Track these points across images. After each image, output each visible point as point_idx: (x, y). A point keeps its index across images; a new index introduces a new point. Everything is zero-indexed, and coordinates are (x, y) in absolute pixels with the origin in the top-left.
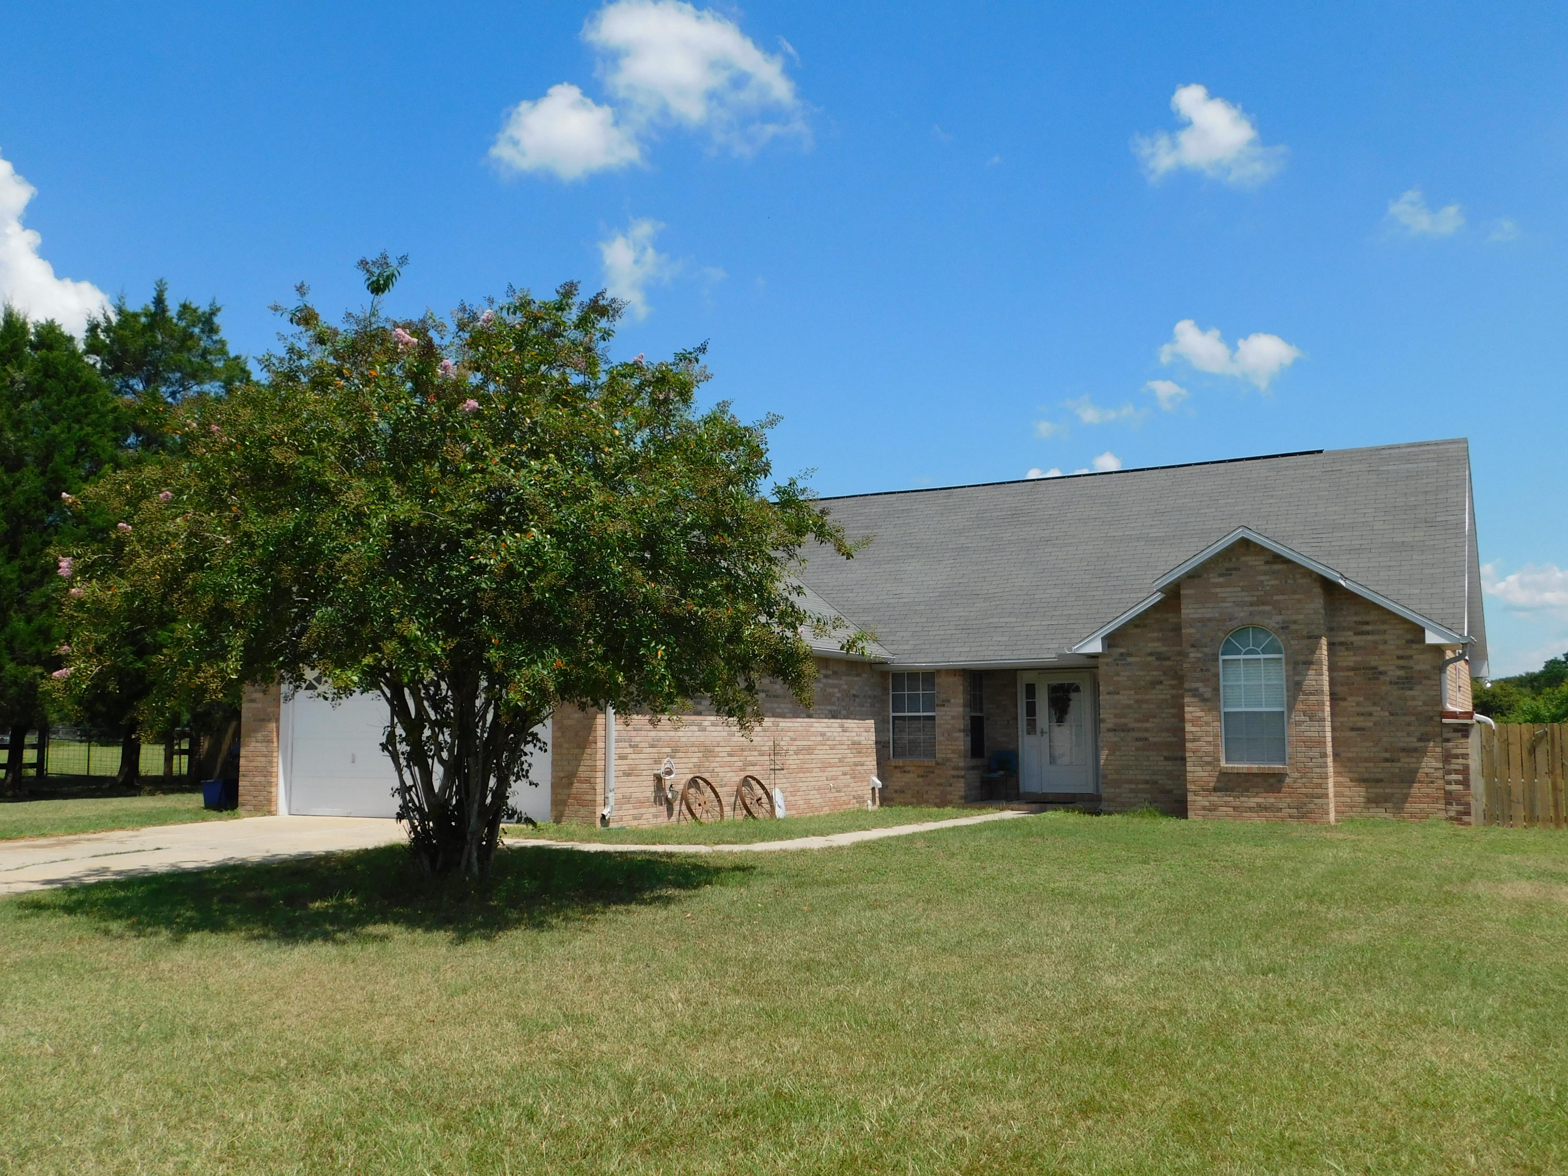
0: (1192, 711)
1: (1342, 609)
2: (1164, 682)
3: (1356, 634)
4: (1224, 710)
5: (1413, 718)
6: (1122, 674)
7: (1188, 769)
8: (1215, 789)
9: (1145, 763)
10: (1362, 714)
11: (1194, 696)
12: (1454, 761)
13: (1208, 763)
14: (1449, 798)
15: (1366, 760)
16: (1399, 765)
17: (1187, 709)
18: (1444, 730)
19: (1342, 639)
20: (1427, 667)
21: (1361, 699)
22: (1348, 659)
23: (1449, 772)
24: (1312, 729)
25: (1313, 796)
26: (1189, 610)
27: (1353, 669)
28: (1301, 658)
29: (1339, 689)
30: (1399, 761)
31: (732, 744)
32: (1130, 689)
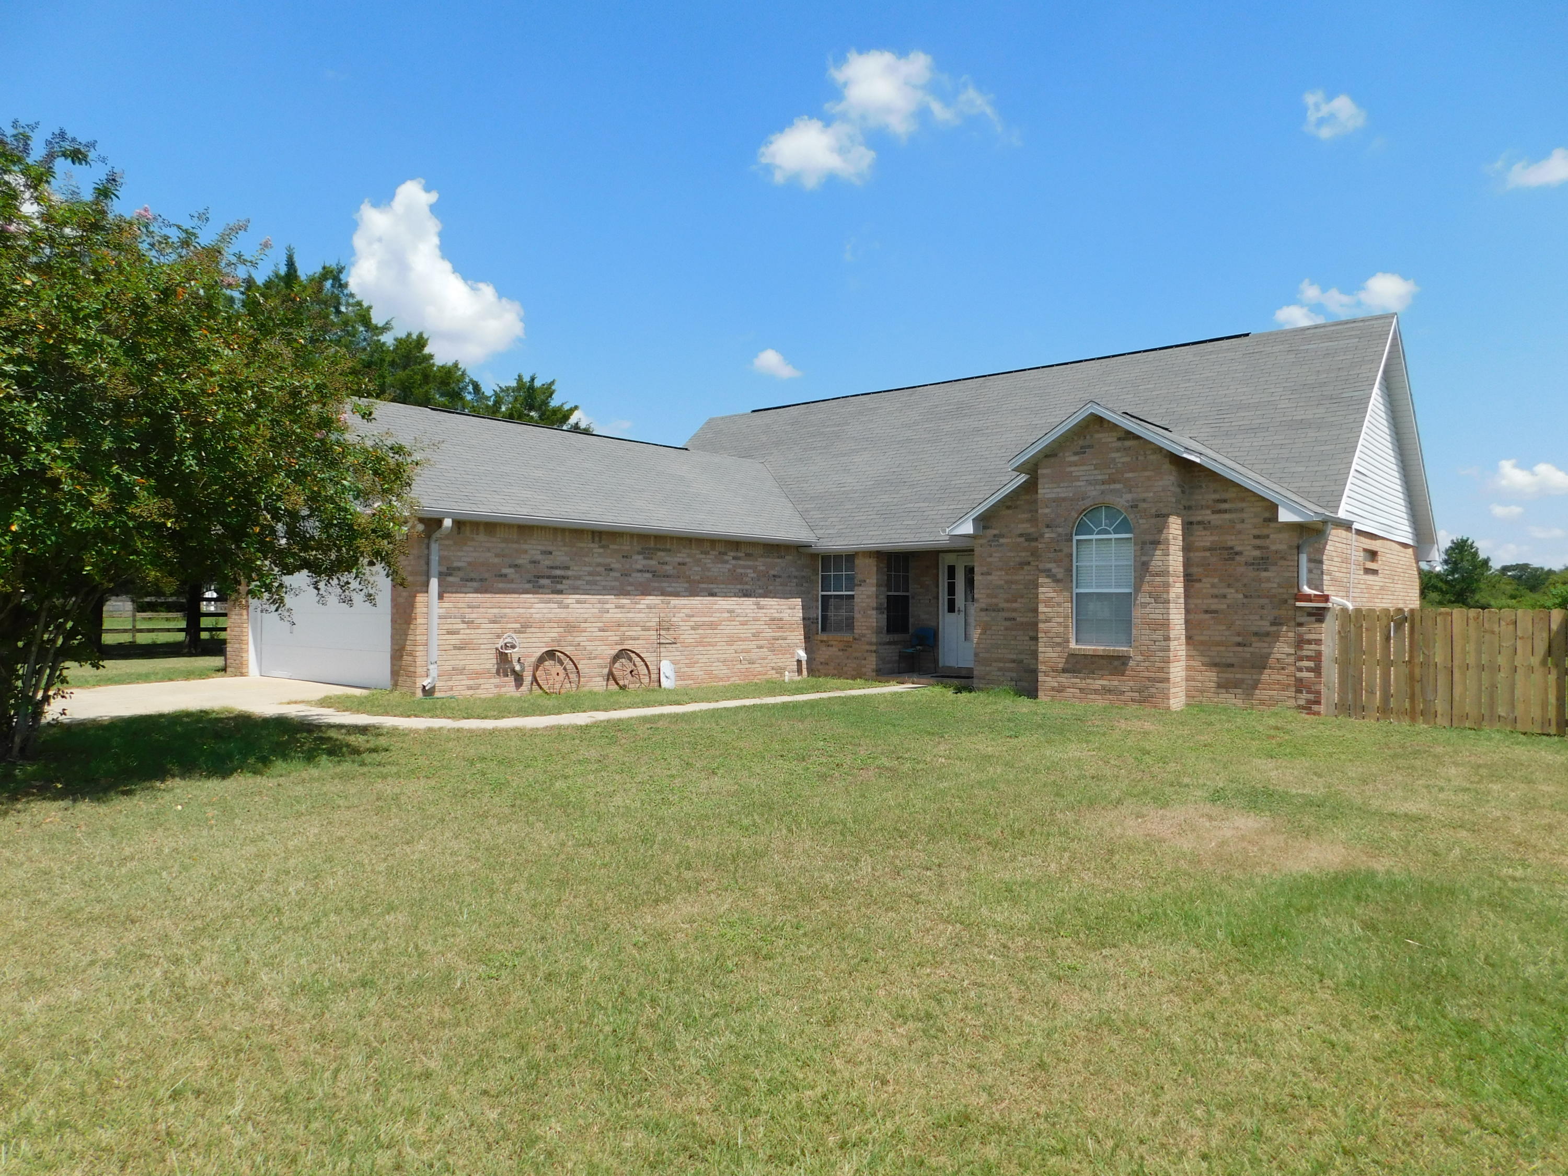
0: (1046, 591)
1: (1201, 487)
2: (1032, 563)
3: (1214, 512)
4: (1075, 591)
5: (1266, 601)
6: (995, 555)
7: (1040, 649)
8: (1064, 671)
9: (1012, 642)
10: (1216, 597)
11: (1048, 576)
12: (1306, 646)
13: (1059, 644)
14: (1300, 686)
15: (1218, 644)
16: (1251, 649)
17: (1041, 590)
18: (1298, 614)
19: (1199, 518)
20: (1283, 547)
21: (1216, 580)
22: (1205, 539)
23: (1301, 659)
24: (1157, 611)
25: (1155, 680)
26: (1045, 491)
27: (1210, 549)
28: (1148, 538)
29: (1194, 570)
30: (1251, 645)
32: (1001, 569)
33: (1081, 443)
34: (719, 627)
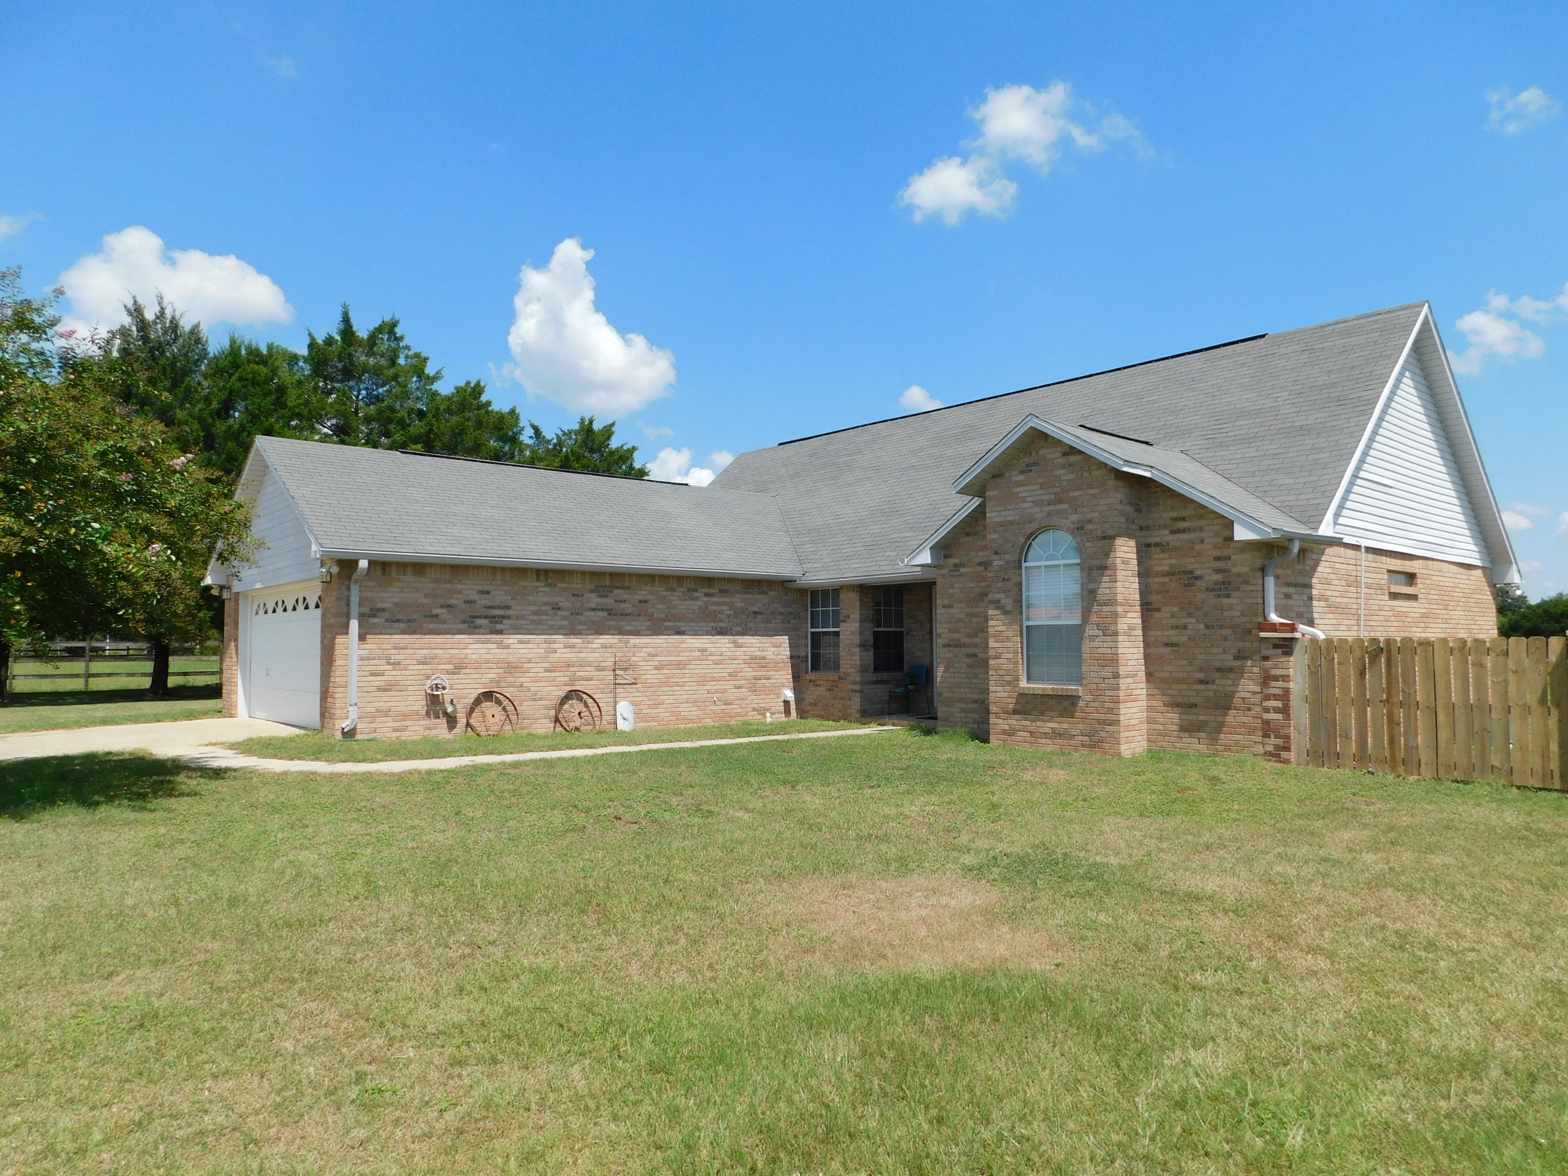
0: (996, 624)
1: (1158, 504)
3: (1172, 532)
4: (1026, 623)
5: (1228, 632)
6: (955, 586)
7: (991, 689)
8: (1015, 712)
9: (974, 681)
10: (1177, 627)
11: (997, 608)
12: (1273, 684)
13: (1009, 683)
14: (1267, 729)
15: (1180, 681)
16: (1214, 687)
17: (991, 623)
18: (1263, 646)
19: (1158, 540)
20: (1246, 569)
21: (1176, 609)
22: (1162, 563)
23: (1267, 698)
24: (1105, 645)
25: (1104, 723)
26: (993, 515)
27: (1168, 574)
28: (1094, 562)
29: (1153, 598)
30: (1213, 682)
31: (551, 660)
32: (962, 601)
33: (1027, 460)
34: (688, 667)
